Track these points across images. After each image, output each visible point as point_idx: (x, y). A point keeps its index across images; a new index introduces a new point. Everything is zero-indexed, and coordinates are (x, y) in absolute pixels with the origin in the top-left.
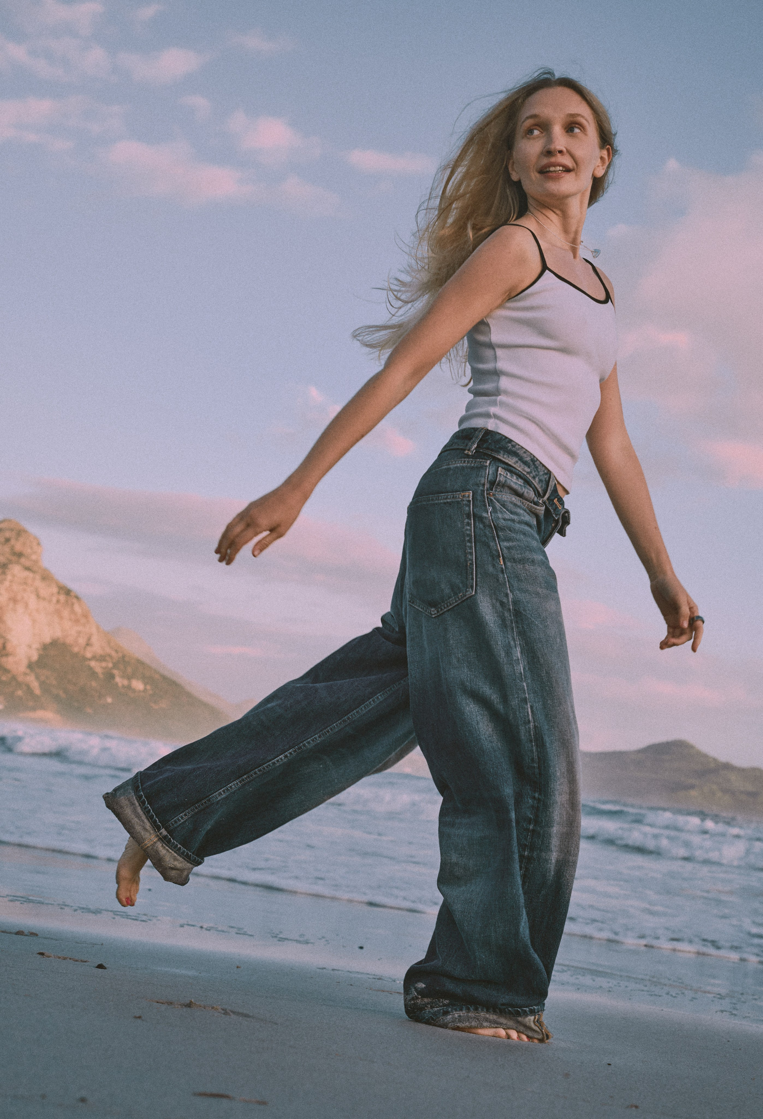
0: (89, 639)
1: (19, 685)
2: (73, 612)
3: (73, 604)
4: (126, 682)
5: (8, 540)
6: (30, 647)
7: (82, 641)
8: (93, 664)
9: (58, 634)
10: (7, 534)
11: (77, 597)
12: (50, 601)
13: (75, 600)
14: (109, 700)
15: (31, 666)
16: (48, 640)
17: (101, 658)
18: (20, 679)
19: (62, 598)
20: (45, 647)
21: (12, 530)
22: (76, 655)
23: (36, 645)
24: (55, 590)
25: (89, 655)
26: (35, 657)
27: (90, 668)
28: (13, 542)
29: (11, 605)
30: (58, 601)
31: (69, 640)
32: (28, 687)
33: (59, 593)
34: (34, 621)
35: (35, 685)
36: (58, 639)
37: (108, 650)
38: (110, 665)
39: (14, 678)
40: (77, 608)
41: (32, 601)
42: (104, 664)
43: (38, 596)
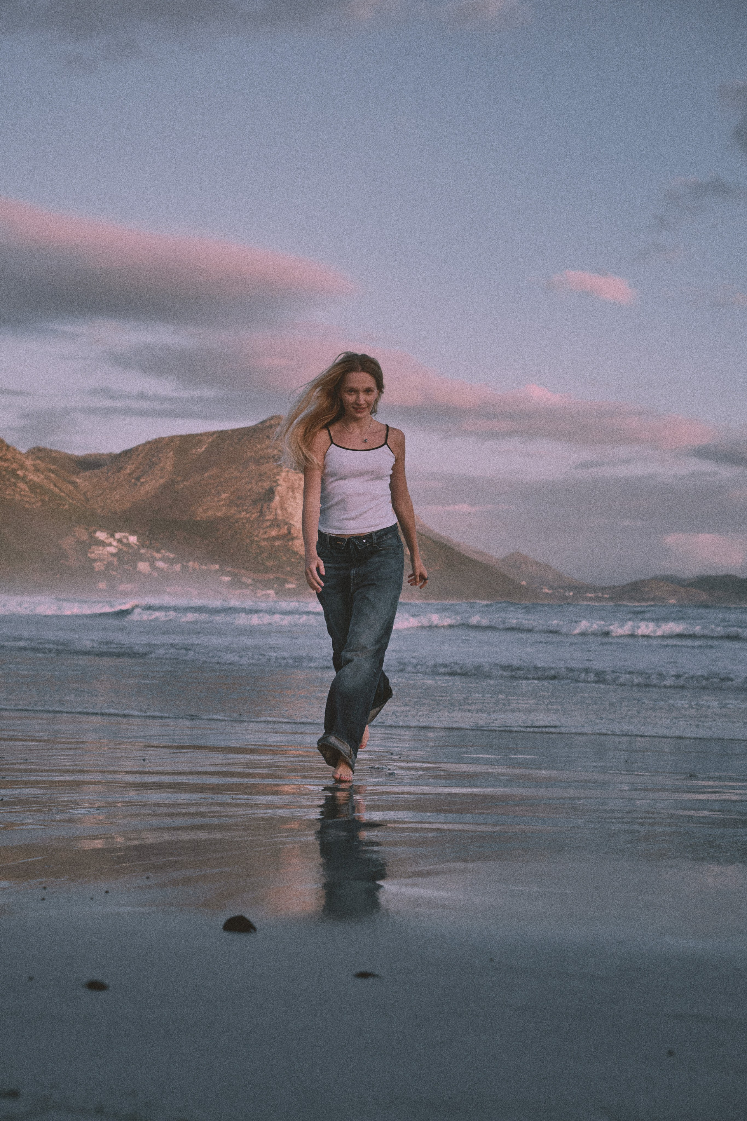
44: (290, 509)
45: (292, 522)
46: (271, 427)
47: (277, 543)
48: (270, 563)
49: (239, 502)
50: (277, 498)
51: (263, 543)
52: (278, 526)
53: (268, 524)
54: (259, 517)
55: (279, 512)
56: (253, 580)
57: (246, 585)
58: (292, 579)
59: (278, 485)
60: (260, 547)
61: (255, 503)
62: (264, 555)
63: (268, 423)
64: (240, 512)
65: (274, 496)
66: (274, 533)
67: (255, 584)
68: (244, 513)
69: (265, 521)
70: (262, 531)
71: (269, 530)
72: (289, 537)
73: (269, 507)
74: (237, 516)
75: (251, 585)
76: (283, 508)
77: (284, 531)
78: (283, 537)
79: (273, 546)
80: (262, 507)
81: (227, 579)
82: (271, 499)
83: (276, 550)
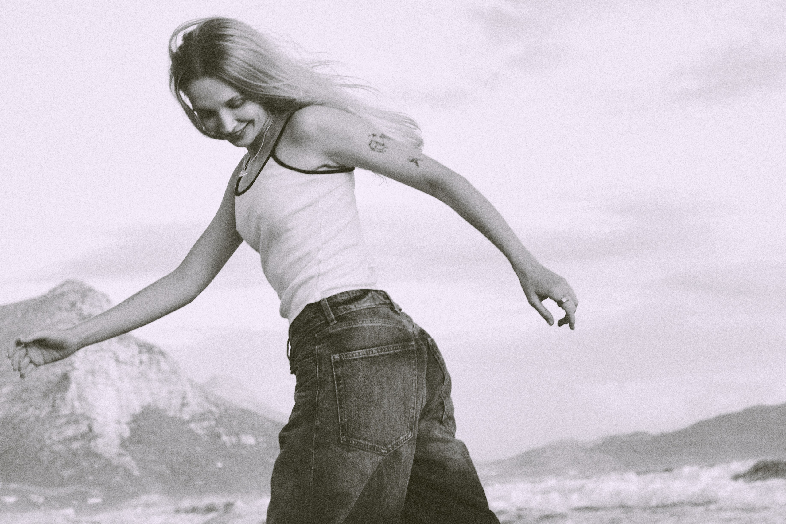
0: (184, 398)
1: (115, 468)
2: (160, 371)
3: (158, 362)
4: (234, 440)
5: (73, 305)
6: (119, 422)
7: (176, 402)
8: (193, 426)
9: (149, 400)
10: (72, 298)
11: (162, 353)
12: (133, 364)
13: (160, 357)
14: (220, 465)
15: (123, 444)
16: (138, 410)
17: (202, 417)
18: (115, 462)
19: (145, 357)
20: (136, 419)
21: (76, 292)
22: (173, 419)
23: (127, 419)
24: (136, 349)
25: (187, 417)
26: (127, 433)
27: (191, 432)
28: (79, 305)
29: (90, 378)
30: (141, 362)
31: (161, 406)
32: (126, 470)
33: (140, 352)
34: (118, 391)
35: (133, 465)
36: (149, 405)
37: (208, 406)
38: (213, 423)
39: (108, 462)
40: (164, 366)
41: (113, 369)
42: (205, 424)
43: (118, 360)
44: (90, 399)
45: (93, 416)
46: (62, 295)
47: (75, 445)
48: (67, 473)
49: (24, 396)
50: (73, 386)
51: (58, 448)
52: (77, 422)
53: (63, 421)
54: (50, 413)
55: (77, 404)
56: (46, 498)
57: (36, 506)
58: (96, 491)
59: (74, 369)
60: (53, 452)
61: (46, 395)
62: (59, 463)
63: (59, 291)
64: (26, 409)
65: (69, 383)
66: (70, 432)
67: (49, 502)
68: (31, 410)
69: (58, 417)
70: (55, 431)
71: (63, 428)
72: (91, 435)
73: (63, 399)
74: (23, 415)
75: (43, 505)
76: (81, 398)
77: (83, 428)
78: (83, 436)
79: (69, 449)
80: (54, 401)
81: (11, 500)
82: (66, 389)
83: (74, 455)
